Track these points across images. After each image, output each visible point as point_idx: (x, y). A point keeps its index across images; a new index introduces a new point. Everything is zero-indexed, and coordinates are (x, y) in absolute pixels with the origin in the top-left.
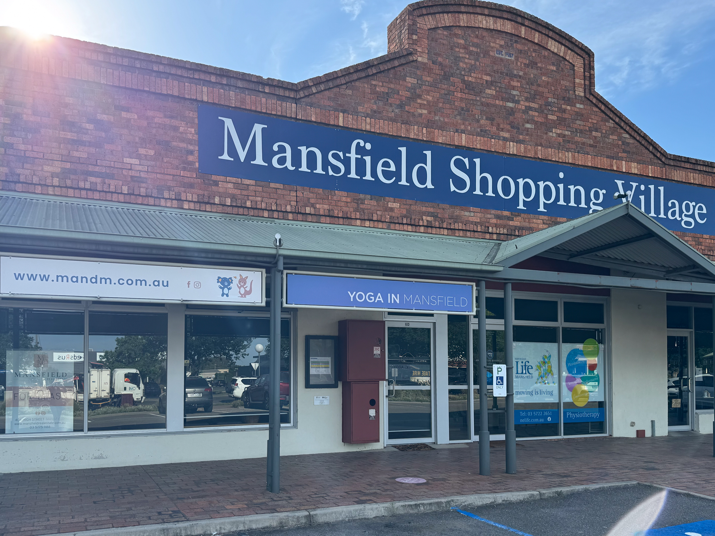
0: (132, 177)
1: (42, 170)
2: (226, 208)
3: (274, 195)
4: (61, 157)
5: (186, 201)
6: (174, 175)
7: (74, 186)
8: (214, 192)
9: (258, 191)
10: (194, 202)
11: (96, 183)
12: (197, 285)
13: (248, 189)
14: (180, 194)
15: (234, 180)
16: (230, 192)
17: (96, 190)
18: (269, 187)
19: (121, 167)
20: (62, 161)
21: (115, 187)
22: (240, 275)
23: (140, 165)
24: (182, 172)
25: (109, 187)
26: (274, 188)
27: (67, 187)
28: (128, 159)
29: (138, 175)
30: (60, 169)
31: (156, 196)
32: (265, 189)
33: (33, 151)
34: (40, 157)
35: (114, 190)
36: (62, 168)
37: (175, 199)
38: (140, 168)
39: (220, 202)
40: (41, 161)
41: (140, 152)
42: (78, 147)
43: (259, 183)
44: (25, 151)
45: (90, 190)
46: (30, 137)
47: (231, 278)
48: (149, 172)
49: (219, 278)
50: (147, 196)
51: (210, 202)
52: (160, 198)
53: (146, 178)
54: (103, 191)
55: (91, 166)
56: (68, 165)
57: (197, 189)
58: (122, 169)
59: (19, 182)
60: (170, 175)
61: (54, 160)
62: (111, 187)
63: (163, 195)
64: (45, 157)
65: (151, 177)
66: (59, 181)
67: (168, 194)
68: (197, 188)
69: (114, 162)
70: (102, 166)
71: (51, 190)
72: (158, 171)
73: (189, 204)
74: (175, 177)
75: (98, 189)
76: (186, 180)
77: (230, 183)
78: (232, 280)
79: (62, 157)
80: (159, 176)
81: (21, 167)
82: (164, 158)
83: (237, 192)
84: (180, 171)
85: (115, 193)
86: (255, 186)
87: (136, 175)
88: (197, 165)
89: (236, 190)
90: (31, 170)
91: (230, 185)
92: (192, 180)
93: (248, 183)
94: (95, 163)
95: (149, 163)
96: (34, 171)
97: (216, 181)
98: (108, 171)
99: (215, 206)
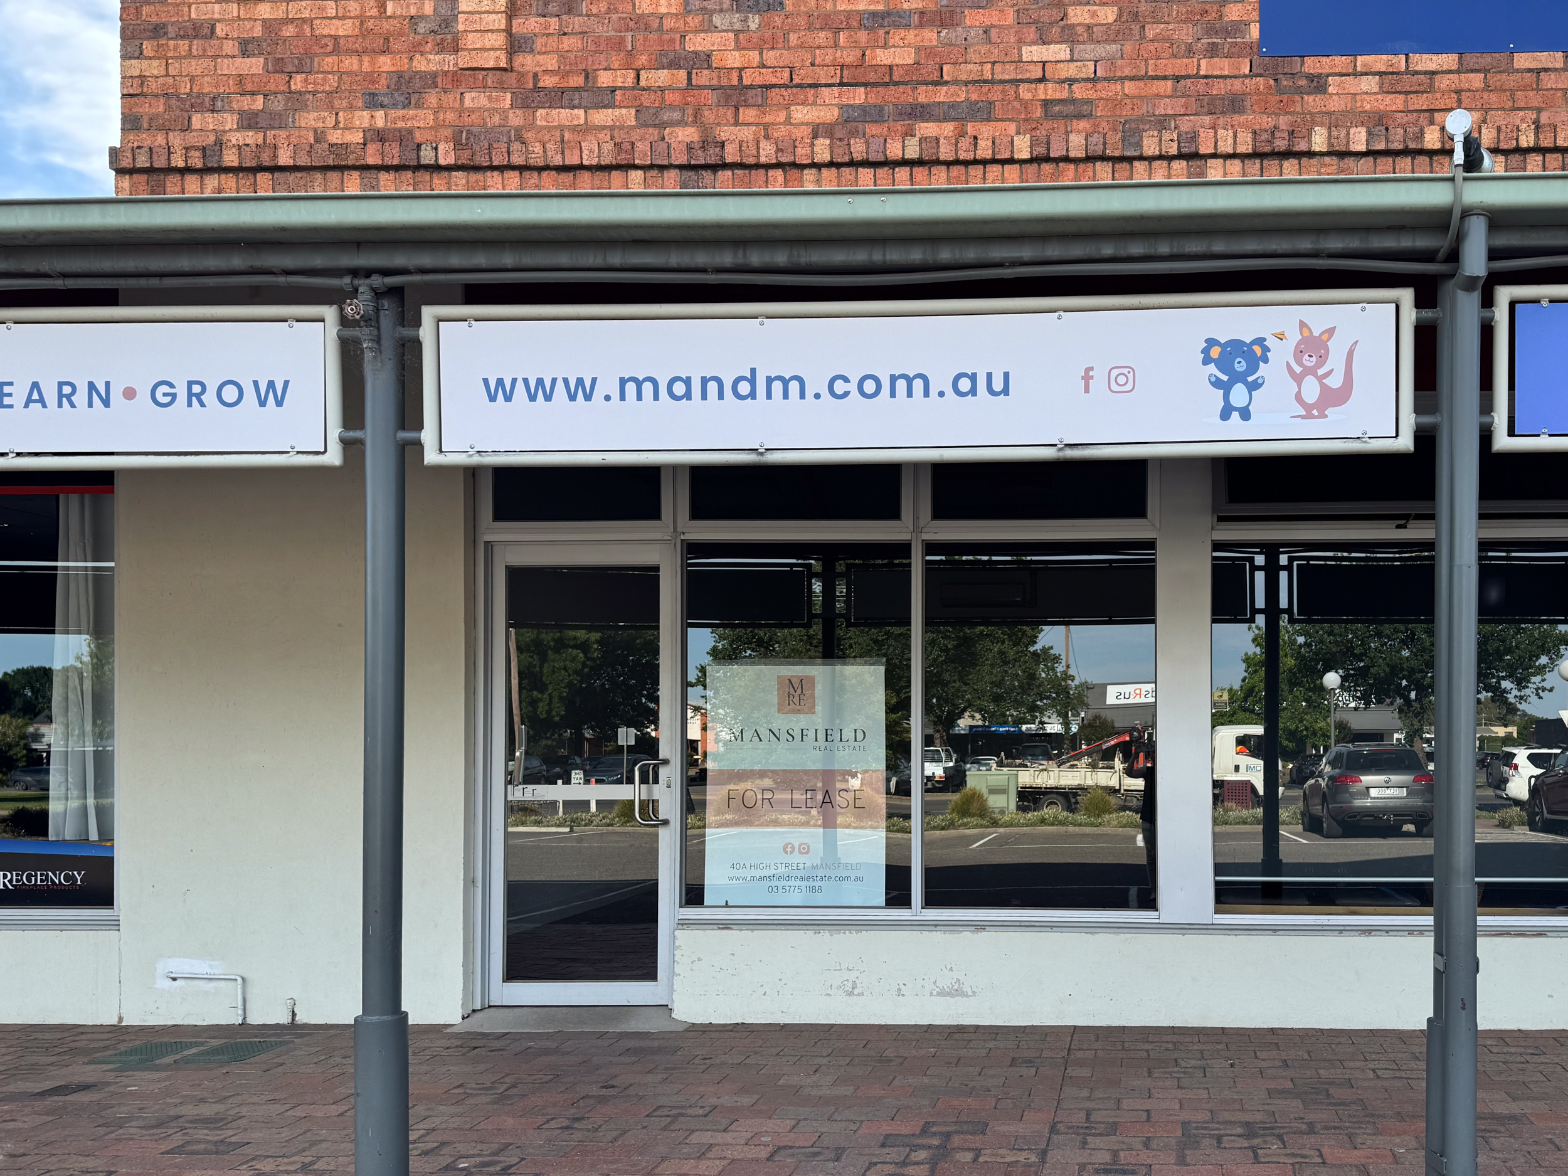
0: (1046, 103)
1: (788, 121)
2: (1350, 162)
3: (1531, 94)
4: (838, 72)
5: (1214, 156)
6: (1178, 79)
7: (873, 157)
8: (1311, 114)
9: (1469, 90)
10: (1243, 157)
11: (937, 140)
12: (1122, 380)
13: (1430, 89)
14: (1194, 137)
15: (1380, 62)
16: (1368, 107)
17: (938, 162)
18: (1510, 70)
19: (1012, 76)
20: (841, 84)
21: (993, 143)
22: (1302, 325)
23: (1072, 60)
24: (1203, 62)
25: (976, 145)
26: (1530, 70)
27: (852, 164)
28: (1034, 48)
29: (1065, 94)
30: (836, 112)
31: (1117, 153)
32: (1494, 80)
33: (764, 66)
34: (782, 82)
35: (988, 155)
36: (841, 107)
37: (1180, 156)
38: (1071, 71)
39: (1330, 144)
40: (785, 93)
41: (1072, 20)
42: (888, 33)
43: (1472, 60)
44: (741, 70)
45: (919, 162)
46: (753, 26)
47: (1260, 341)
48: (1099, 79)
49: (1211, 342)
50: (1089, 159)
51: (1296, 149)
52: (1130, 160)
53: (1089, 102)
54: (957, 162)
55: (924, 87)
56: (859, 96)
57: (1254, 112)
58: (1016, 82)
59: (725, 166)
60: (1165, 78)
61: (820, 85)
62: (982, 144)
63: (1141, 147)
64: (796, 81)
65: (1104, 94)
66: (831, 147)
67: (1156, 140)
68: (1255, 107)
69: (994, 63)
70: (956, 82)
71: (812, 178)
72: (1127, 72)
73: (1225, 167)
74: (1182, 82)
75: (942, 158)
76: (1218, 88)
77: (1366, 74)
78: (1266, 349)
79: (842, 70)
80: (1130, 87)
81: (732, 121)
82: (1147, 27)
83: (1394, 103)
84: (1199, 60)
85: (994, 161)
86: (1458, 72)
87: (1058, 96)
88: (1255, 32)
89: (1388, 99)
90: (757, 124)
91: (1369, 84)
92: (1237, 85)
93: (1432, 67)
94: (935, 76)
95: (1101, 51)
96: (766, 126)
97: (1319, 76)
98: (974, 97)
99: (1314, 161)
